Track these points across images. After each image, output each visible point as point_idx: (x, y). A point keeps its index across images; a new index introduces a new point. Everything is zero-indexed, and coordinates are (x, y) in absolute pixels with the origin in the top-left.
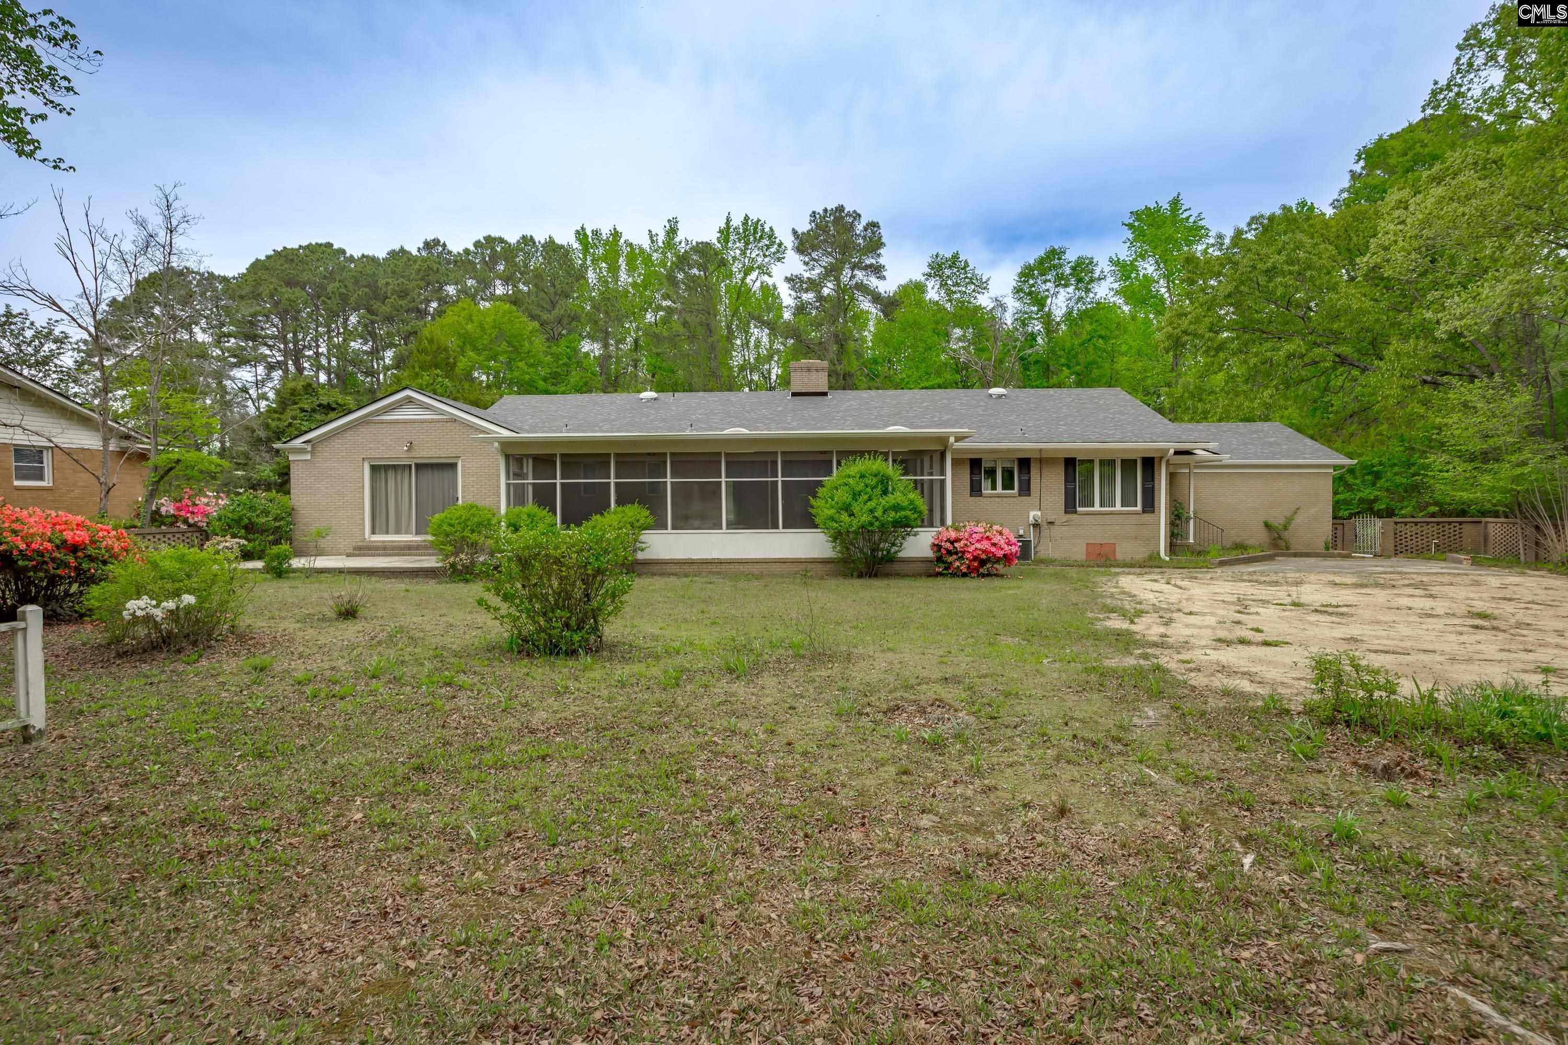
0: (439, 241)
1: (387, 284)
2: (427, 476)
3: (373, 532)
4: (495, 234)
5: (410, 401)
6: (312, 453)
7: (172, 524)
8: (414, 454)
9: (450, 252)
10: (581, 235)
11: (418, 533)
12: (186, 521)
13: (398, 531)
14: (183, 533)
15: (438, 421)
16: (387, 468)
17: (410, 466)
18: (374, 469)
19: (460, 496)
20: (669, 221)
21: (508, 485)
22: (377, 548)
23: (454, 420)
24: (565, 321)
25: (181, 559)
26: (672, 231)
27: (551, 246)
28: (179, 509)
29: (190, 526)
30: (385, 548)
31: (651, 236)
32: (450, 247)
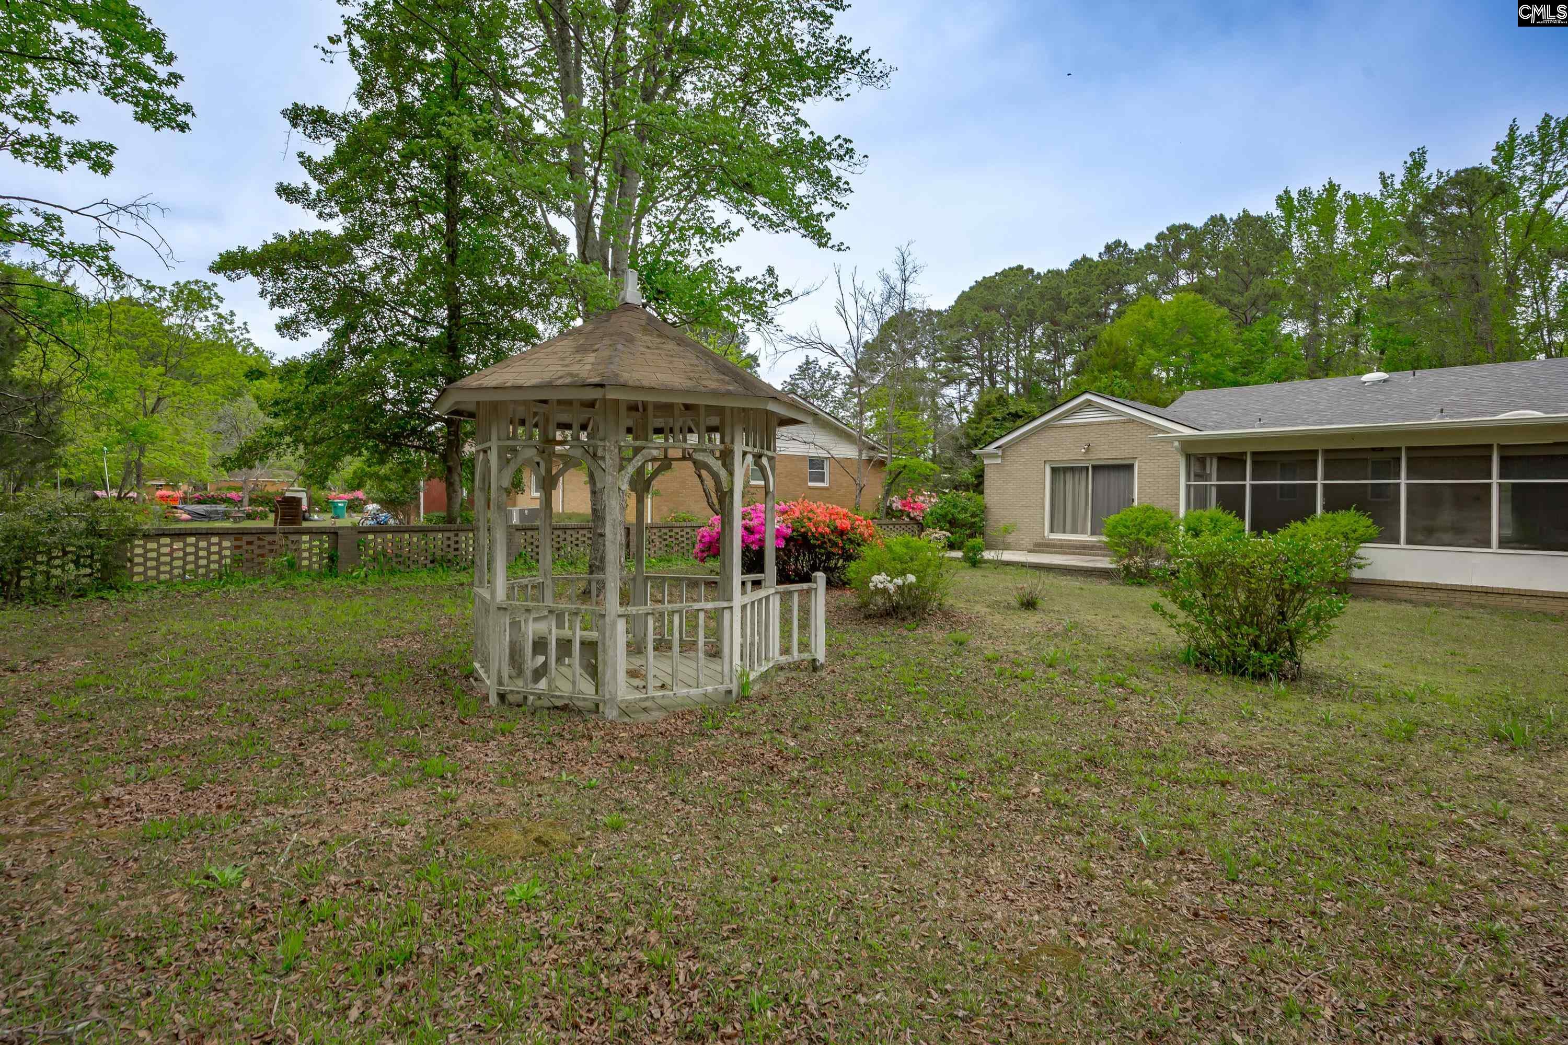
0: (1120, 242)
1: (1070, 294)
2: (1103, 478)
3: (1052, 531)
4: (1178, 222)
5: (1089, 404)
6: (1002, 457)
7: (900, 518)
8: (1092, 456)
9: (1131, 251)
10: (1284, 201)
11: (1093, 533)
12: (908, 516)
13: (1074, 531)
14: (906, 524)
15: (1116, 422)
16: (1065, 470)
17: (1087, 468)
18: (1054, 470)
19: (1136, 497)
20: (1412, 154)
21: (1188, 487)
22: (1054, 546)
23: (1132, 421)
24: (1260, 302)
25: (907, 545)
26: (1417, 164)
27: (1246, 220)
28: (904, 505)
29: (911, 519)
30: (1061, 546)
31: (1384, 180)
32: (1131, 246)
